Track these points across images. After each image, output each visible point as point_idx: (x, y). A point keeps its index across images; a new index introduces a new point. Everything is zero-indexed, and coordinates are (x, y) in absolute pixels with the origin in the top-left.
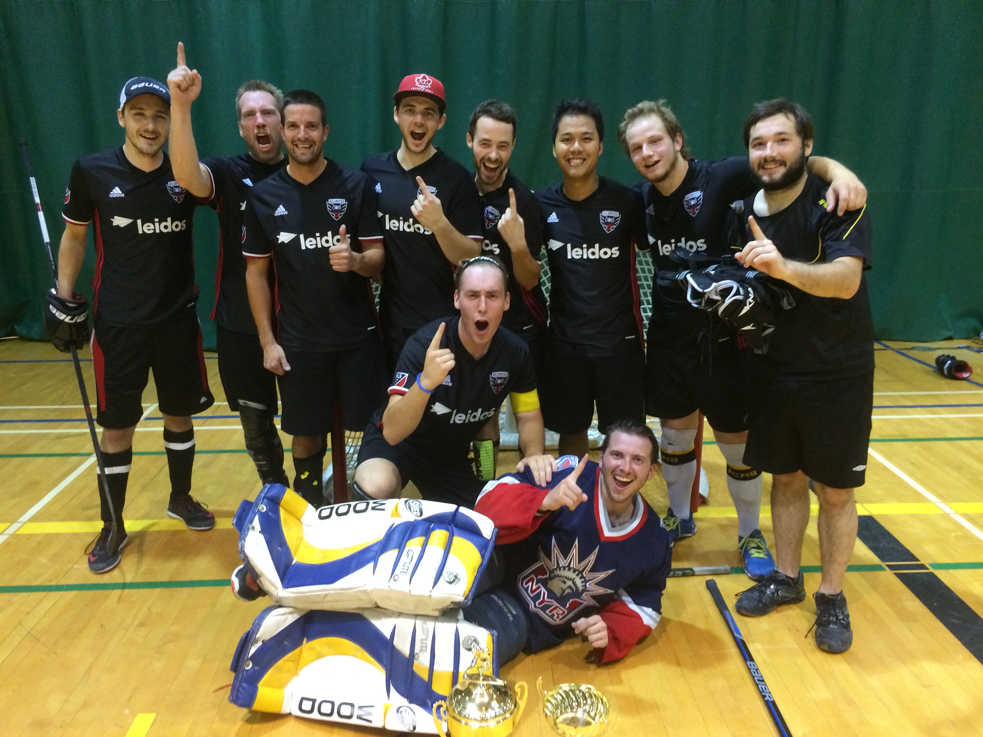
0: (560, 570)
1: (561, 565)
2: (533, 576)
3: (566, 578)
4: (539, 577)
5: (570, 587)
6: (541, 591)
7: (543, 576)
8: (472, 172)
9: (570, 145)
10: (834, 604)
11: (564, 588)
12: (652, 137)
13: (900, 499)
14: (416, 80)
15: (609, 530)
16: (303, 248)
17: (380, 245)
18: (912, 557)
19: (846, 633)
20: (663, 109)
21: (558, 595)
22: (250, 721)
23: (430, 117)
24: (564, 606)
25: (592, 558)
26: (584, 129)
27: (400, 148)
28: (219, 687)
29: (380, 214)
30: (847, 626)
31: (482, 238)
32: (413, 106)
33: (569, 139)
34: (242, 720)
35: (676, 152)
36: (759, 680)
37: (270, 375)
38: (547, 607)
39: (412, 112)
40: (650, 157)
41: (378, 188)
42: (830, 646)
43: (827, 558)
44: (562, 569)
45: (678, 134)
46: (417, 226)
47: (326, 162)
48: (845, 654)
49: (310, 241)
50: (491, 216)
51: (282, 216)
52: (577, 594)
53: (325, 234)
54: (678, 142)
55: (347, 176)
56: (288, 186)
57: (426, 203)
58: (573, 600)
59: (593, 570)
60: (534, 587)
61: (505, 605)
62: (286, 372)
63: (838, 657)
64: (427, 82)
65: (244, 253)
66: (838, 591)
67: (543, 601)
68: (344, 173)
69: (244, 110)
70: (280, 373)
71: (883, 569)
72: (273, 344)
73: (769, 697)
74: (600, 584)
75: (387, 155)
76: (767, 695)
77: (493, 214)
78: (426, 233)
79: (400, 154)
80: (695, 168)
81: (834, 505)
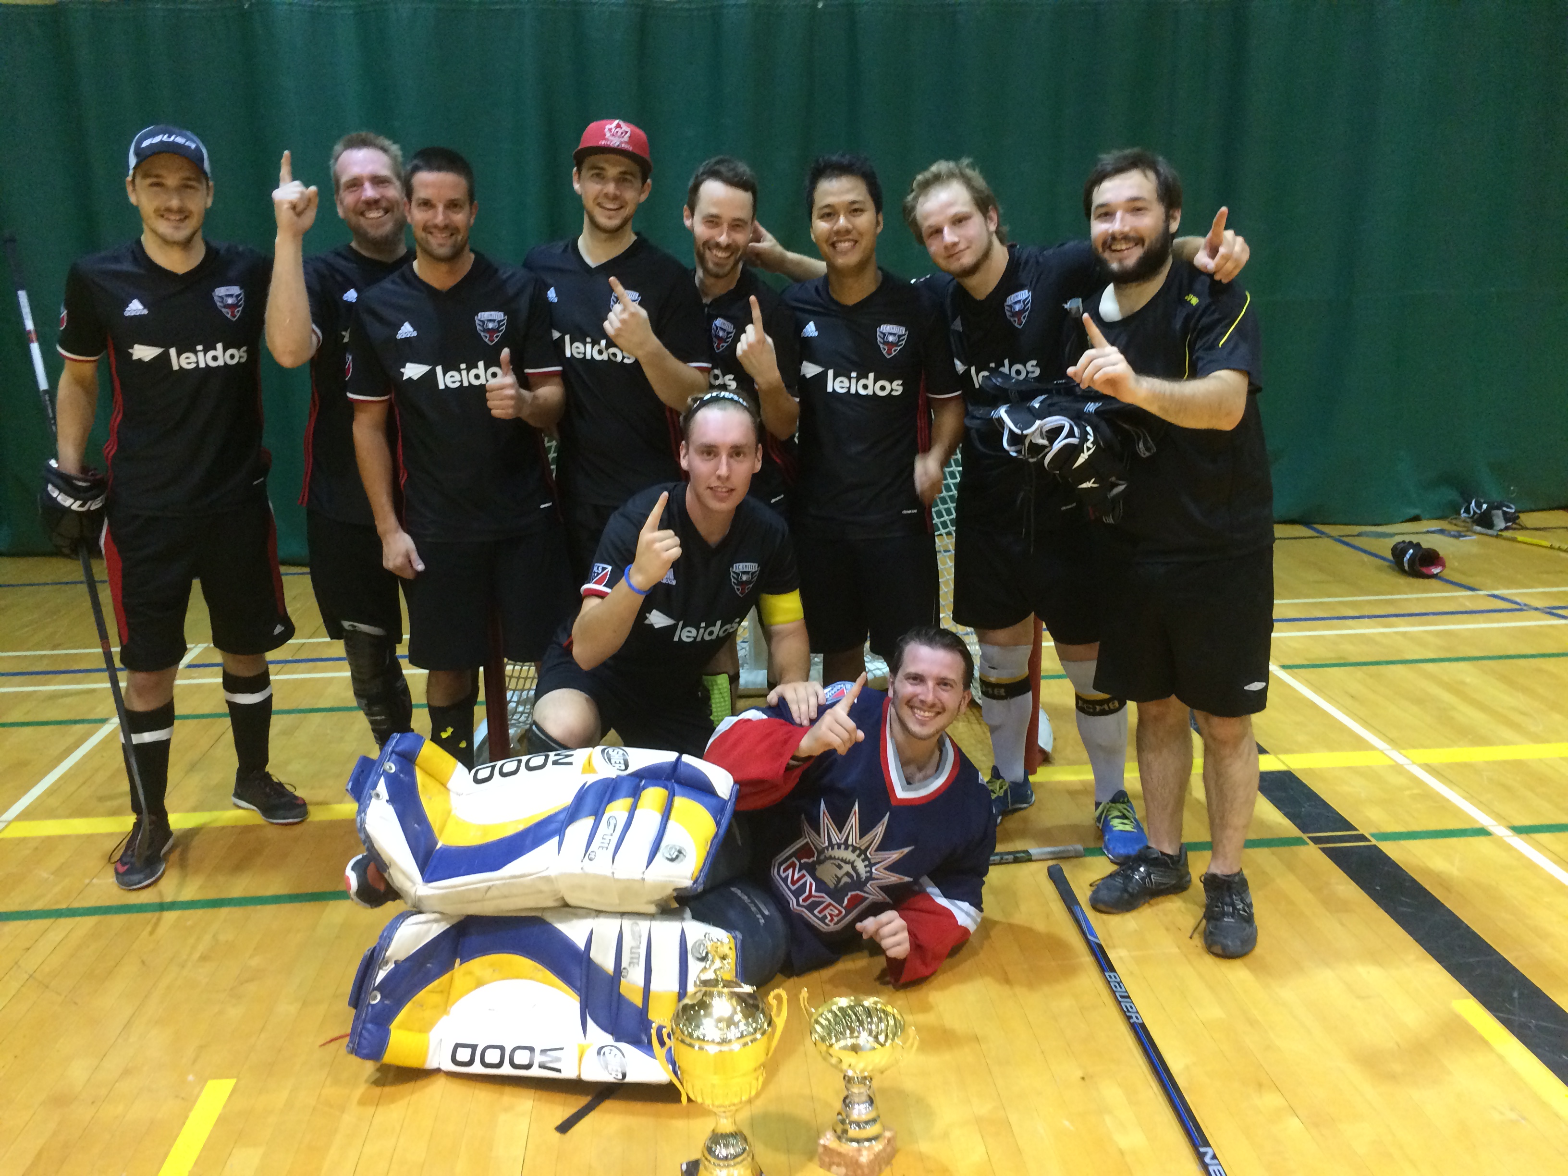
0: (833, 849)
1: (834, 842)
2: (794, 859)
3: (842, 860)
4: (802, 861)
5: (848, 874)
6: (806, 881)
7: (809, 858)
8: (690, 267)
9: (834, 221)
10: (1229, 888)
11: (840, 875)
12: (955, 215)
13: (1331, 746)
14: (606, 130)
15: (903, 789)
16: (442, 386)
17: (558, 380)
18: (1347, 825)
19: (1248, 929)
20: (969, 172)
21: (832, 885)
22: (379, 1082)
23: (627, 184)
24: (840, 903)
25: (880, 830)
26: (850, 197)
27: (581, 232)
28: (328, 1039)
29: (556, 335)
30: (1249, 919)
31: (710, 365)
32: (602, 169)
33: (830, 214)
34: (366, 1081)
35: (990, 234)
36: (1122, 997)
37: (391, 578)
38: (816, 904)
39: (600, 176)
40: (955, 244)
41: (552, 294)
42: (1224, 947)
43: (1217, 821)
44: (836, 847)
45: (990, 207)
46: (612, 350)
47: (473, 256)
48: (1247, 959)
49: (452, 376)
50: (721, 334)
51: (407, 340)
52: (859, 883)
53: (472, 366)
54: (991, 219)
55: (505, 276)
56: (415, 293)
57: (625, 316)
58: (854, 893)
59: (882, 848)
60: (796, 876)
61: (753, 902)
62: (418, 574)
63: (1237, 964)
64: (622, 133)
65: (350, 395)
66: (1236, 870)
67: (810, 895)
68: (501, 272)
69: (344, 179)
70: (408, 575)
71: (1305, 843)
72: (397, 532)
73: (1137, 1018)
74: (891, 868)
75: (561, 244)
76: (1133, 1016)
77: (724, 330)
78: (626, 361)
79: (582, 243)
80: (1019, 258)
81: (1224, 743)
